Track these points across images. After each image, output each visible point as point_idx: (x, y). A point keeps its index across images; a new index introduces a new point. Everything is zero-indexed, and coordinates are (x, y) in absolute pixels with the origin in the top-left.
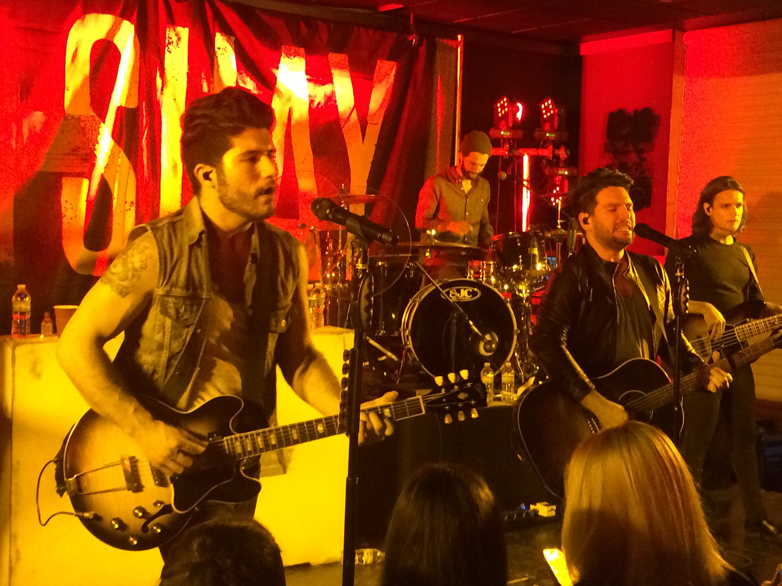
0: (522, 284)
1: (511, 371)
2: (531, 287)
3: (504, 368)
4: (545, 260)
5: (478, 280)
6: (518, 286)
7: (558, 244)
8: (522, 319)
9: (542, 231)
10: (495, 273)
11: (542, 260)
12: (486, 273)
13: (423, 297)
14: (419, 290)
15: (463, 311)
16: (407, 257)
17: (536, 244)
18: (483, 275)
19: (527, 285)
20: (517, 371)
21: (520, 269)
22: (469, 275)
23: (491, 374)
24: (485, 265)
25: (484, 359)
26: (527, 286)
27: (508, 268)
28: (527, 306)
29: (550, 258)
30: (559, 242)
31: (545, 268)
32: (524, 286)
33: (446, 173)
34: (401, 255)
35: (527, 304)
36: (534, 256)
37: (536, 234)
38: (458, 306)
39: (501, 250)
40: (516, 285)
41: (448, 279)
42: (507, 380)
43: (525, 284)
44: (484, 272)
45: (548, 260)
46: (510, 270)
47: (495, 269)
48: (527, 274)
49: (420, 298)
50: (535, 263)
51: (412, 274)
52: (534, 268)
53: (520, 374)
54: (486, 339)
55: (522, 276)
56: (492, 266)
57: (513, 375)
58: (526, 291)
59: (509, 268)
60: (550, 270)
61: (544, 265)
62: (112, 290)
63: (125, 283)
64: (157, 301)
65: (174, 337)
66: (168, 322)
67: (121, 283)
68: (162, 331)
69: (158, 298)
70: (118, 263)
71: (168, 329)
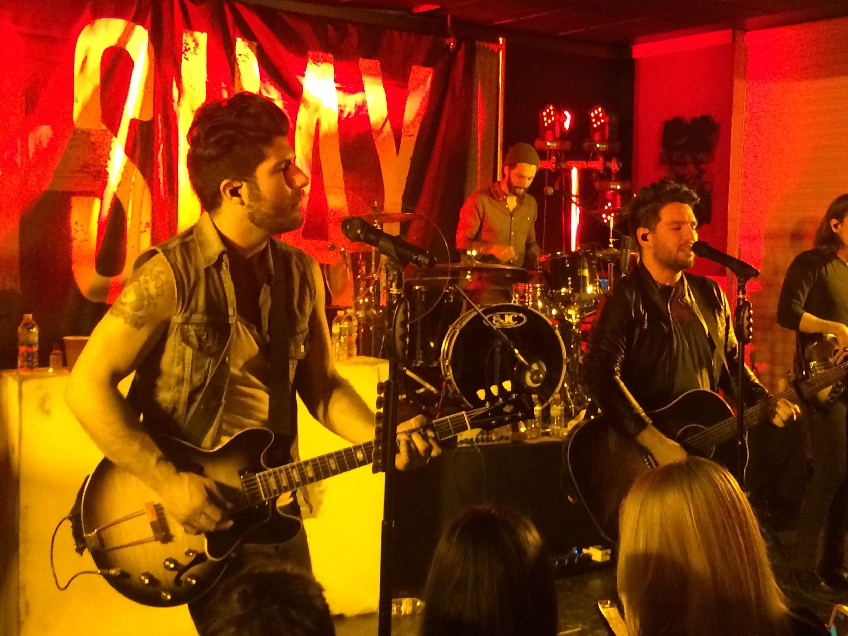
0: (571, 309)
1: (560, 403)
2: (581, 312)
3: (552, 400)
4: (596, 282)
5: (523, 305)
6: (567, 310)
7: (611, 265)
8: (572, 346)
9: (593, 251)
10: (542, 297)
11: (593, 282)
12: (532, 297)
13: (464, 324)
14: (459, 316)
15: (507, 339)
16: (445, 280)
17: (586, 264)
18: (529, 299)
19: (577, 309)
20: (567, 403)
21: (569, 292)
22: (514, 299)
23: (539, 406)
24: (531, 288)
25: (531, 391)
26: (577, 311)
27: (555, 292)
28: (577, 332)
29: (601, 280)
30: (611, 262)
31: (596, 291)
32: (574, 311)
33: (489, 189)
34: (439, 278)
35: (577, 331)
36: (584, 277)
37: (586, 254)
38: (502, 333)
39: (549, 271)
40: (565, 310)
41: (491, 304)
42: (556, 413)
43: (575, 308)
44: (530, 296)
45: (599, 282)
46: (557, 294)
47: (542, 292)
48: (576, 298)
49: (460, 324)
50: (585, 286)
51: (452, 299)
52: (585, 291)
53: (570, 407)
54: (533, 368)
55: (571, 299)
56: (539, 289)
57: (563, 408)
58: (576, 316)
59: (557, 292)
60: (602, 293)
61: (595, 288)
62: (126, 322)
63: (140, 313)
64: (175, 330)
65: (195, 369)
66: (189, 352)
67: (136, 313)
68: (182, 363)
69: (176, 327)
70: (129, 291)
71: (189, 360)
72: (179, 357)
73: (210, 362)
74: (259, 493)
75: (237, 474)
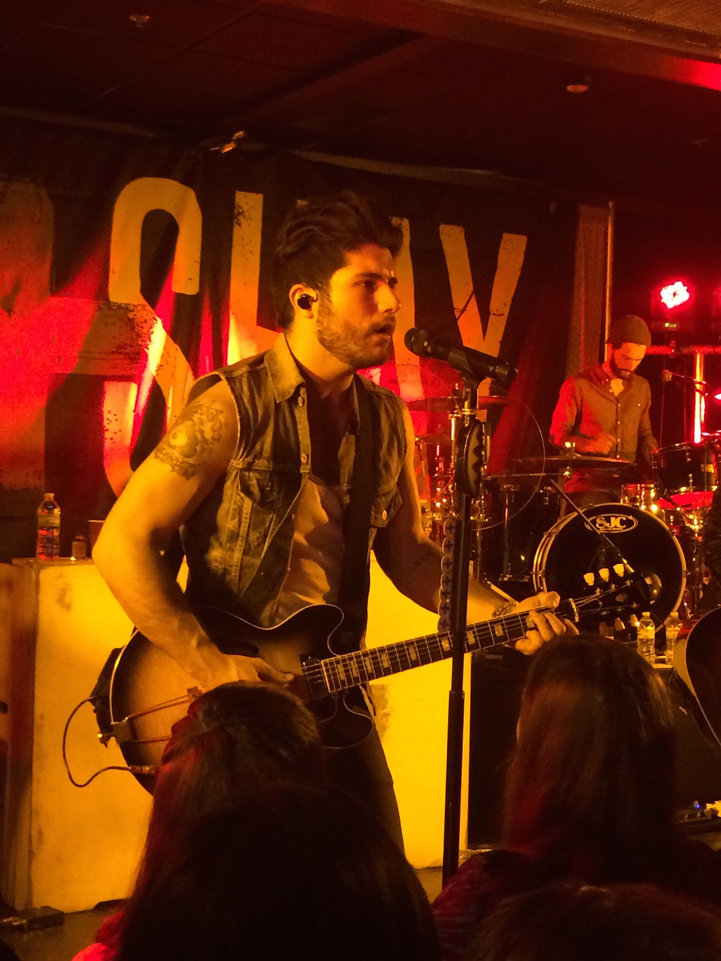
0: (693, 514)
1: (678, 623)
3: (669, 621)
5: (634, 506)
6: (688, 515)
8: (694, 559)
10: (657, 499)
12: (645, 500)
13: (561, 528)
14: (556, 521)
15: (613, 546)
16: (538, 478)
17: (712, 459)
18: (641, 502)
19: (699, 514)
21: (690, 491)
24: (643, 489)
27: (673, 490)
32: (695, 516)
34: (530, 475)
36: (709, 475)
37: (712, 446)
38: (607, 539)
39: (664, 468)
41: (594, 504)
42: (672, 636)
43: (697, 512)
44: (642, 498)
47: (657, 494)
49: (557, 529)
50: (710, 484)
56: (653, 489)
59: (676, 491)
62: (173, 470)
63: (191, 461)
64: (233, 476)
65: (253, 525)
66: (248, 504)
67: (186, 459)
68: (238, 516)
69: (234, 473)
70: (180, 431)
71: (246, 514)
72: (234, 510)
73: (272, 519)
74: (323, 683)
75: (298, 658)
